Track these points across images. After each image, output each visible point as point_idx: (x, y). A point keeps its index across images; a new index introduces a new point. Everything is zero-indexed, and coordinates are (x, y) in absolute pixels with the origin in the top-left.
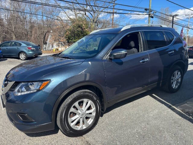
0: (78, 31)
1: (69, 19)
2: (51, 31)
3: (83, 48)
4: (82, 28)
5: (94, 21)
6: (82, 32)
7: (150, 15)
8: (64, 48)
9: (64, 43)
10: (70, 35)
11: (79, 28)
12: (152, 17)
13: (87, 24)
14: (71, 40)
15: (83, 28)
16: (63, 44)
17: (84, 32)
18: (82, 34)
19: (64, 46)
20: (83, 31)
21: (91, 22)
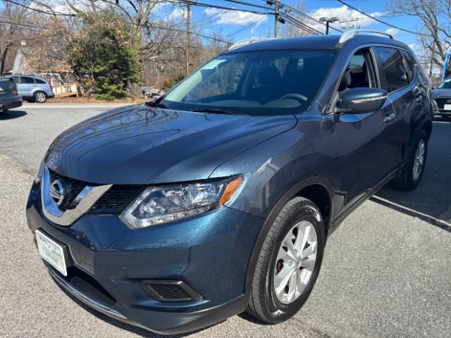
0: (102, 45)
1: (73, 12)
2: (23, 43)
3: (118, 88)
4: (113, 38)
5: (139, 21)
6: (114, 49)
7: (279, 17)
8: (64, 89)
9: (63, 75)
10: (81, 55)
11: (107, 38)
12: (283, 21)
13: (126, 29)
14: (86, 67)
15: (116, 38)
16: (60, 78)
17: (120, 49)
18: (114, 53)
19: (62, 84)
20: (117, 46)
21: (134, 24)
